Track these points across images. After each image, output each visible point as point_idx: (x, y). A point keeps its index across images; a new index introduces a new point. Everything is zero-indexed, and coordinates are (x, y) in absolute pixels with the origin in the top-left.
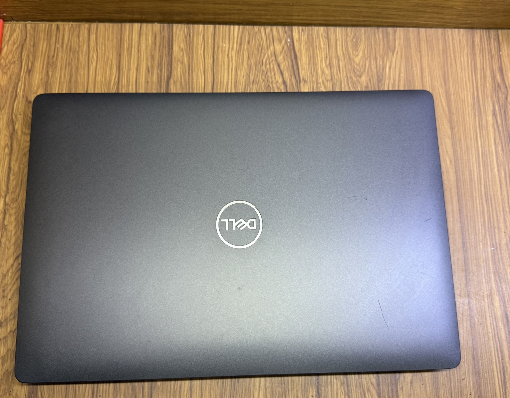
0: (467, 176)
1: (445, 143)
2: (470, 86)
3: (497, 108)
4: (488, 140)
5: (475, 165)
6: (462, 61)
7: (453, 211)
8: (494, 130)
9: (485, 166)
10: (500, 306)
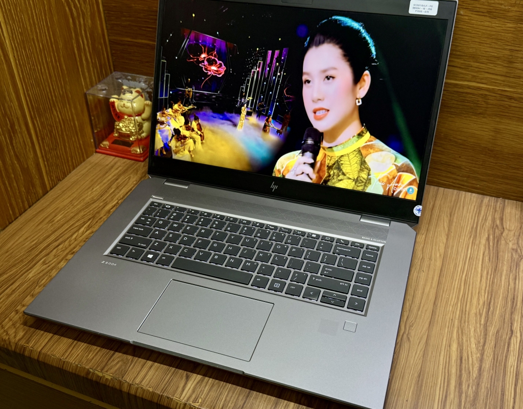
0: (452, 266)
1: (439, 245)
2: (471, 222)
3: (491, 237)
4: (478, 251)
5: (461, 263)
6: (469, 208)
7: (432, 283)
8: (485, 248)
9: (470, 265)
10: (457, 351)
